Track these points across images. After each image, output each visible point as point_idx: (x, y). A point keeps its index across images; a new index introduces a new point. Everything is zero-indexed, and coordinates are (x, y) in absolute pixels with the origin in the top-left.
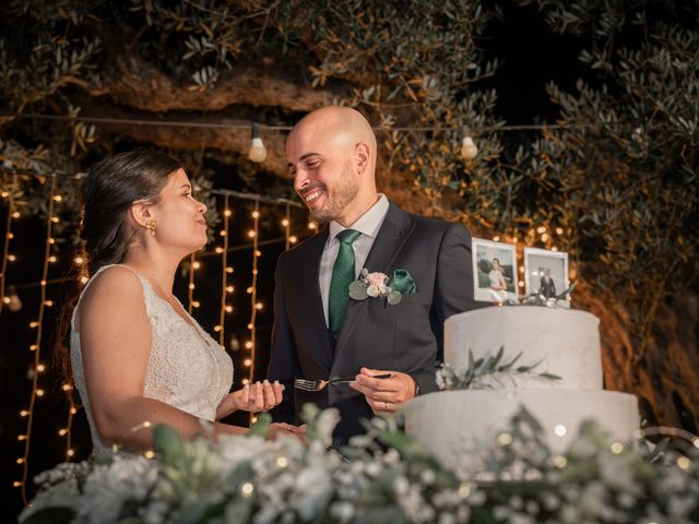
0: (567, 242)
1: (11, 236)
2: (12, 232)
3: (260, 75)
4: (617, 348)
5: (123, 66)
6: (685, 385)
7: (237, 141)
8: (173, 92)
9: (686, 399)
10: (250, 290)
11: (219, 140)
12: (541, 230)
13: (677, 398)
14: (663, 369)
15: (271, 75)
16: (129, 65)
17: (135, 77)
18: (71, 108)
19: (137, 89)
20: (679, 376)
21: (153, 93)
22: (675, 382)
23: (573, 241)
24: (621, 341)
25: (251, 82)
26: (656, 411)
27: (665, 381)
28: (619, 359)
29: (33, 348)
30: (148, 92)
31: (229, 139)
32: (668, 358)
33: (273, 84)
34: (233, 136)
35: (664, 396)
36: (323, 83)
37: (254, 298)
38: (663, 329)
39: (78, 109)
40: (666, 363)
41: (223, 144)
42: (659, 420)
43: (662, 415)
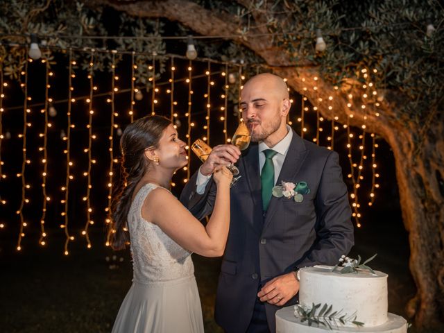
0: (379, 79)
1: (49, 86)
2: (49, 84)
4: (405, 143)
6: (443, 166)
7: (178, 13)
10: (187, 115)
11: (167, 13)
12: (364, 71)
13: (438, 174)
14: (432, 157)
18: (78, 4)
20: (440, 160)
22: (438, 165)
23: (383, 79)
24: (407, 139)
26: (424, 181)
27: (432, 164)
28: (405, 150)
29: (66, 152)
31: (173, 12)
32: (435, 150)
34: (176, 10)
35: (430, 173)
37: (189, 119)
38: (434, 132)
39: (82, 5)
40: (434, 154)
41: (169, 15)
42: (426, 186)
43: (428, 184)
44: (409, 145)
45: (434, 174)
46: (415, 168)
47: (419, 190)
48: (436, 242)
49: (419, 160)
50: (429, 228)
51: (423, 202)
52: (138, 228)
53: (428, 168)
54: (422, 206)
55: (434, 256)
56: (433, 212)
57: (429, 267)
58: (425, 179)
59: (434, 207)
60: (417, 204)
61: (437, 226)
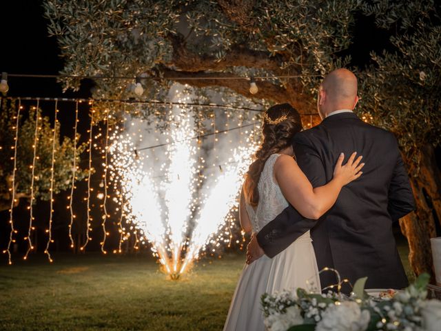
3: (239, 53)
5: (180, 53)
6: (428, 184)
8: (201, 63)
9: (429, 191)
13: (424, 191)
15: (243, 53)
16: (183, 52)
17: (185, 57)
19: (187, 62)
20: (425, 181)
21: (193, 64)
22: (424, 184)
25: (234, 56)
27: (419, 183)
30: (191, 64)
33: (244, 56)
35: (419, 190)
36: (274, 55)
43: (418, 198)
50: (422, 231)
53: (417, 186)
54: (415, 215)
56: (424, 219)
58: (416, 195)
59: (424, 215)
61: (427, 230)
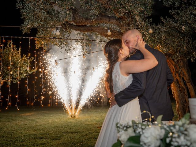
3: (102, 17)
5: (76, 16)
6: (185, 76)
8: (85, 21)
9: (185, 79)
17: (78, 19)
24: (173, 68)
27: (181, 75)
30: (81, 22)
33: (105, 19)
36: (118, 18)
42: (180, 83)
43: (180, 82)
44: (173, 70)
45: (182, 79)
46: (176, 77)
47: (177, 84)
48: (184, 100)
49: (177, 74)
50: (182, 96)
51: (179, 88)
52: (119, 79)
53: (180, 77)
54: (179, 89)
55: (184, 105)
56: (183, 91)
57: (183, 109)
58: (179, 80)
59: (183, 89)
60: (177, 89)
61: (184, 96)
